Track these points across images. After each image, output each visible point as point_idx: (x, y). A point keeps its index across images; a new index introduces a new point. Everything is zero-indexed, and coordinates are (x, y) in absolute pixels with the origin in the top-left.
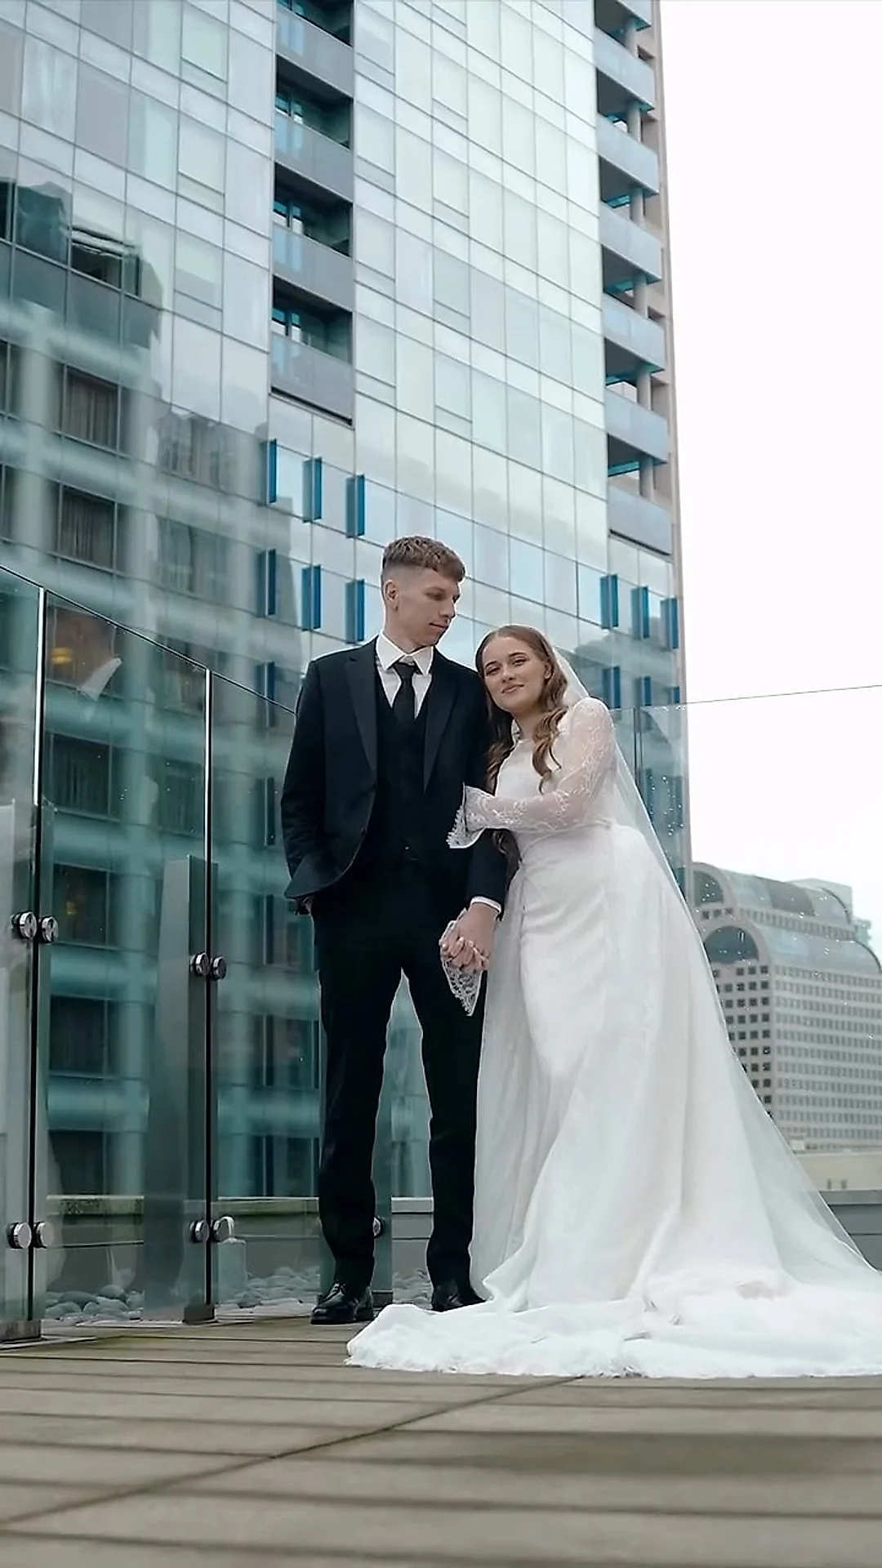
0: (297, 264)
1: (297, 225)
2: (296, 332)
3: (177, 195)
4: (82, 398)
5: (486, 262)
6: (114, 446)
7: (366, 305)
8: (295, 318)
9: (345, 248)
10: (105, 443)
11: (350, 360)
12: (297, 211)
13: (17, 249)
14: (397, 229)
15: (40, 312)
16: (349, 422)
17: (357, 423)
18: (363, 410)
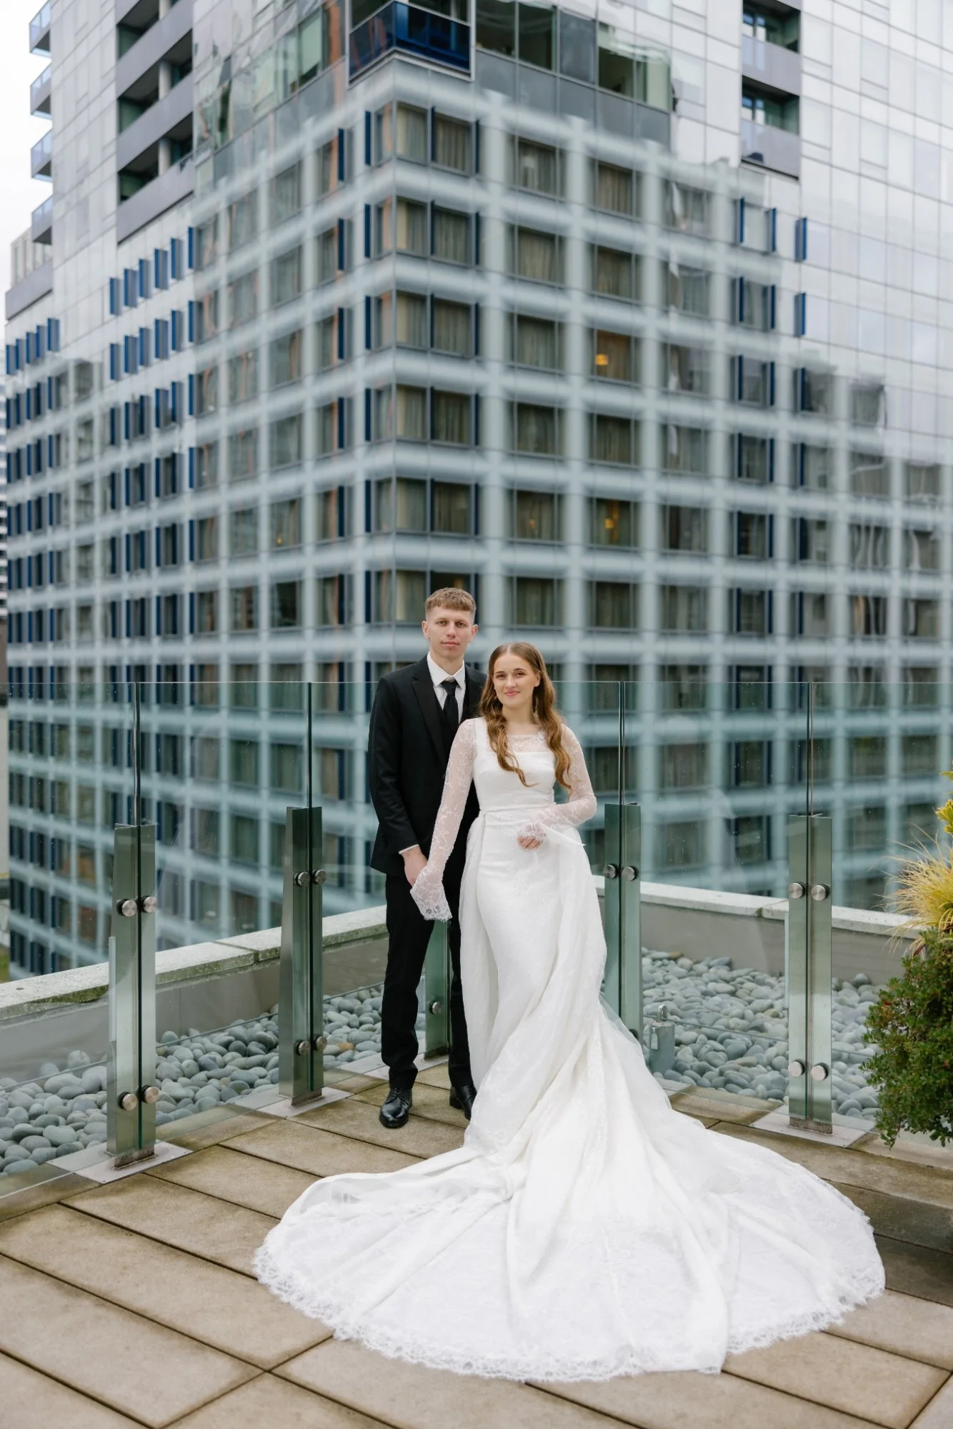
0: (761, 65)
1: (761, 32)
2: (760, 115)
3: (672, 22)
4: (609, 181)
5: (902, 43)
6: (631, 213)
7: (810, 90)
8: (760, 103)
9: (794, 47)
10: (625, 212)
11: (797, 131)
12: (761, 21)
13: (561, 78)
14: (836, 29)
15: (578, 122)
16: (796, 178)
17: (803, 178)
18: (807, 170)
